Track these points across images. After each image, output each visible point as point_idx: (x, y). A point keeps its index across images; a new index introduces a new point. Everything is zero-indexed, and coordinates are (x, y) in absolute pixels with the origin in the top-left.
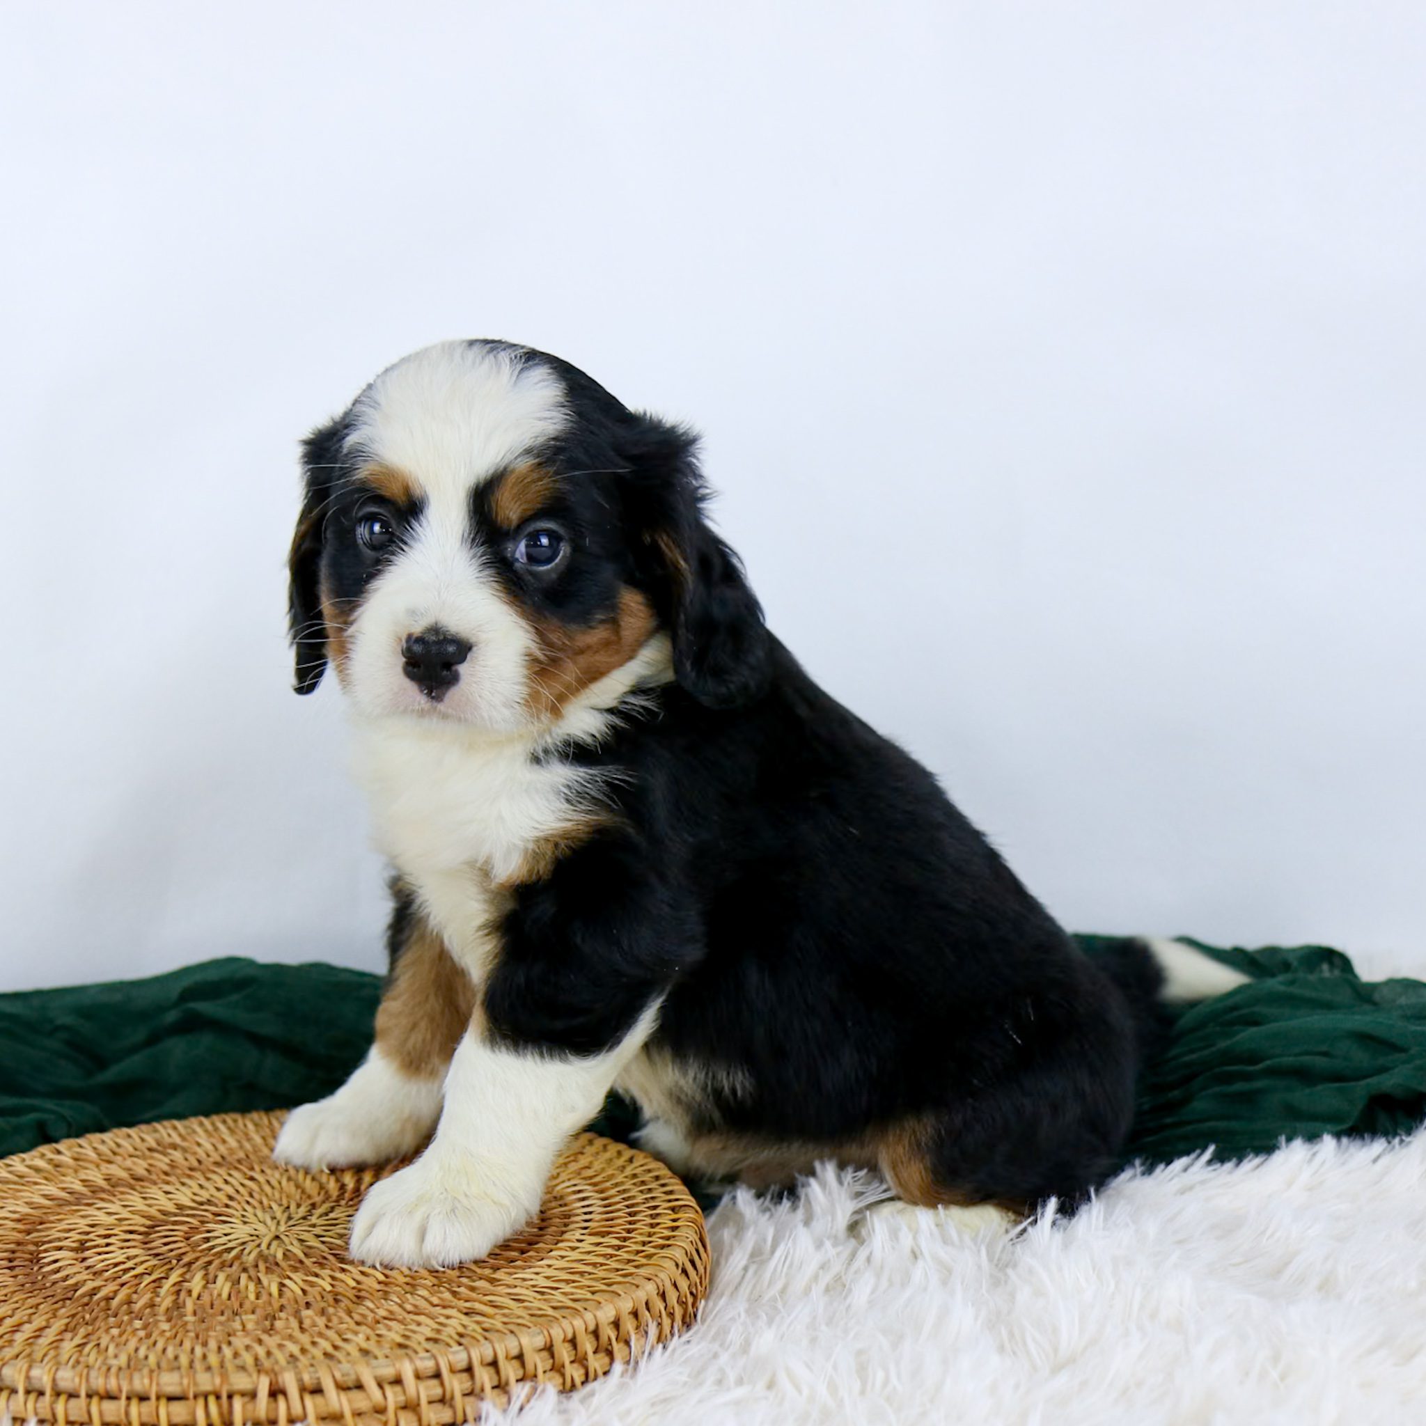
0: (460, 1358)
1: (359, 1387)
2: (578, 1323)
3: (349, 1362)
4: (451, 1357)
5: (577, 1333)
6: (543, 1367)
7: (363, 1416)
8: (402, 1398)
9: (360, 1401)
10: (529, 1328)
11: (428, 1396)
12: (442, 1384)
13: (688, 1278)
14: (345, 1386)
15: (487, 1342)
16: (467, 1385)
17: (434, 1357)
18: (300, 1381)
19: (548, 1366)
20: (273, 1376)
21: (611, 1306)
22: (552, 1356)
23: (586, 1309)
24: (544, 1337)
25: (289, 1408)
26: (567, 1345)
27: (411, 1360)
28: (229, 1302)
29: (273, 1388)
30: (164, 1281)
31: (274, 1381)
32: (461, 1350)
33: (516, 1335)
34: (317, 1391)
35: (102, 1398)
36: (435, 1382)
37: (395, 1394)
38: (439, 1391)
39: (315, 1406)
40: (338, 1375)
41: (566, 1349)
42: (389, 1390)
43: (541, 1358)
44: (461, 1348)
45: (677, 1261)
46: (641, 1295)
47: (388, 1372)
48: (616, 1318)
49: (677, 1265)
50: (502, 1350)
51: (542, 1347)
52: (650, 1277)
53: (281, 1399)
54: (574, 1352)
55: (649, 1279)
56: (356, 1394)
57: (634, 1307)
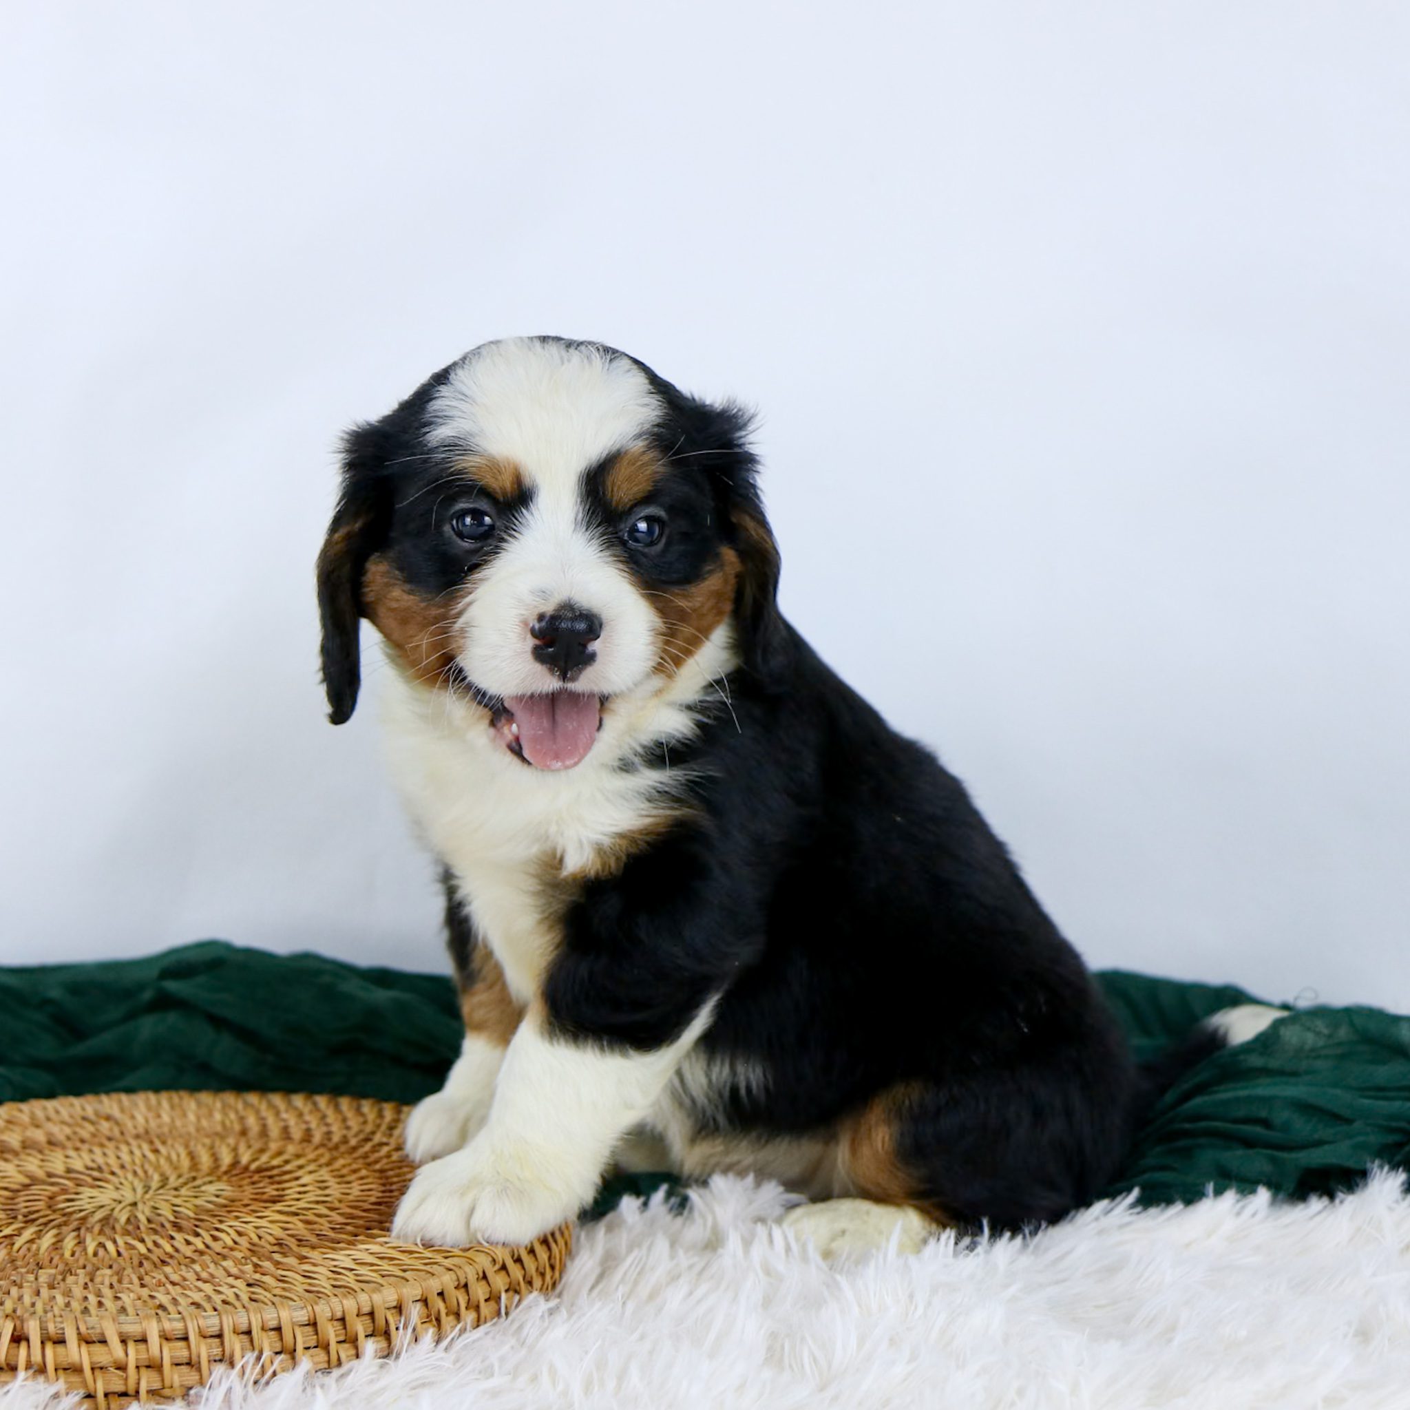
0: (211, 1322)
1: (103, 1342)
2: (350, 1305)
3: (97, 1316)
4: (201, 1322)
5: (346, 1311)
6: (304, 1343)
7: (103, 1370)
8: (144, 1356)
9: (101, 1355)
10: (295, 1301)
11: (172, 1357)
12: (189, 1347)
13: (509, 1275)
14: (90, 1340)
15: (244, 1310)
16: (217, 1351)
17: (183, 1319)
18: (43, 1329)
19: (313, 1343)
20: (18, 1323)
21: (393, 1290)
22: (317, 1333)
23: (363, 1290)
24: (308, 1312)
25: (29, 1355)
26: (335, 1323)
27: (159, 1320)
29: (16, 1334)
30: (16, 1238)
31: (18, 1327)
32: (213, 1316)
33: (276, 1308)
34: (61, 1341)
36: (182, 1344)
37: (137, 1351)
38: (185, 1353)
39: (55, 1355)
40: (83, 1329)
41: (334, 1327)
42: (131, 1347)
43: (302, 1333)
44: (216, 1313)
45: (495, 1256)
46: (434, 1285)
47: (133, 1329)
48: (398, 1301)
49: (494, 1261)
50: (257, 1320)
51: (307, 1323)
52: (452, 1267)
53: (23, 1345)
54: (343, 1331)
55: (450, 1270)
56: (98, 1348)
57: (422, 1295)
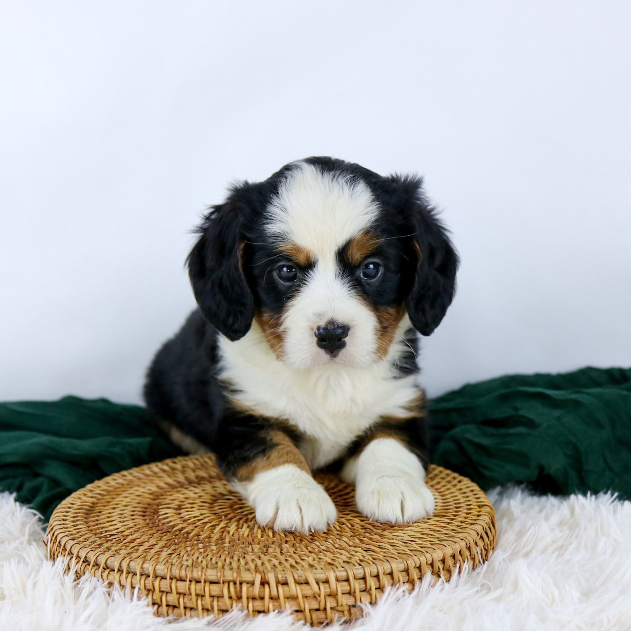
0: (360, 572)
1: (307, 583)
2: (423, 559)
3: (302, 570)
4: (355, 571)
5: (422, 563)
6: (403, 580)
7: (308, 598)
8: (328, 590)
9: (307, 590)
10: (397, 559)
11: (342, 590)
12: (350, 585)
13: (484, 541)
14: (300, 582)
15: (374, 565)
16: (363, 586)
17: (346, 570)
18: (277, 578)
19: (406, 580)
20: (263, 575)
21: (440, 552)
22: (408, 575)
23: (427, 552)
24: (404, 565)
25: (270, 591)
26: (416, 570)
27: (334, 571)
28: (248, 538)
29: (262, 581)
30: (217, 526)
31: (263, 577)
32: (360, 568)
33: (389, 563)
34: (285, 584)
35: (177, 580)
36: (346, 583)
37: (325, 588)
38: (348, 588)
39: (284, 591)
40: (296, 576)
41: (416, 571)
42: (321, 585)
43: (402, 575)
44: (361, 567)
45: (478, 532)
46: (457, 547)
47: (322, 576)
48: (443, 557)
49: (478, 534)
50: (381, 569)
51: (403, 570)
52: (463, 538)
53: (266, 586)
54: (420, 574)
55: (462, 540)
56: (305, 587)
57: (453, 553)
